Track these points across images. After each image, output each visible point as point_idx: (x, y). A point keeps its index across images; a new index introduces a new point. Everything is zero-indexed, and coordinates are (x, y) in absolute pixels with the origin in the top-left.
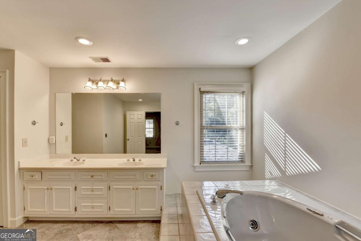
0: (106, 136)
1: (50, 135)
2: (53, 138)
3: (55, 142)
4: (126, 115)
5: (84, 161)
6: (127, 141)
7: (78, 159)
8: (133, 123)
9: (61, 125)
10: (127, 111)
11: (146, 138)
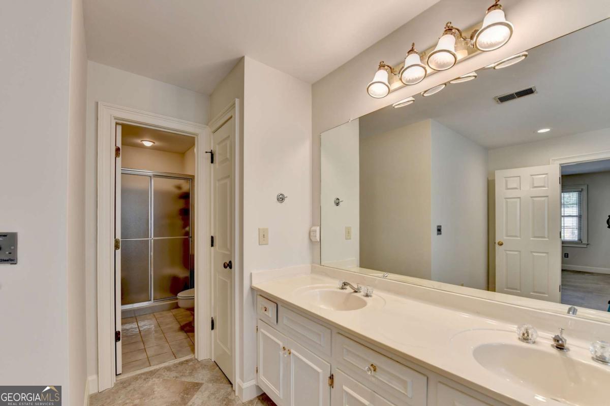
0: (439, 230)
1: (313, 225)
2: (315, 231)
3: (319, 240)
4: (494, 181)
5: (367, 296)
6: (497, 246)
7: (356, 287)
8: (519, 199)
9: (337, 204)
10: (496, 171)
11: (563, 242)
